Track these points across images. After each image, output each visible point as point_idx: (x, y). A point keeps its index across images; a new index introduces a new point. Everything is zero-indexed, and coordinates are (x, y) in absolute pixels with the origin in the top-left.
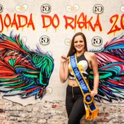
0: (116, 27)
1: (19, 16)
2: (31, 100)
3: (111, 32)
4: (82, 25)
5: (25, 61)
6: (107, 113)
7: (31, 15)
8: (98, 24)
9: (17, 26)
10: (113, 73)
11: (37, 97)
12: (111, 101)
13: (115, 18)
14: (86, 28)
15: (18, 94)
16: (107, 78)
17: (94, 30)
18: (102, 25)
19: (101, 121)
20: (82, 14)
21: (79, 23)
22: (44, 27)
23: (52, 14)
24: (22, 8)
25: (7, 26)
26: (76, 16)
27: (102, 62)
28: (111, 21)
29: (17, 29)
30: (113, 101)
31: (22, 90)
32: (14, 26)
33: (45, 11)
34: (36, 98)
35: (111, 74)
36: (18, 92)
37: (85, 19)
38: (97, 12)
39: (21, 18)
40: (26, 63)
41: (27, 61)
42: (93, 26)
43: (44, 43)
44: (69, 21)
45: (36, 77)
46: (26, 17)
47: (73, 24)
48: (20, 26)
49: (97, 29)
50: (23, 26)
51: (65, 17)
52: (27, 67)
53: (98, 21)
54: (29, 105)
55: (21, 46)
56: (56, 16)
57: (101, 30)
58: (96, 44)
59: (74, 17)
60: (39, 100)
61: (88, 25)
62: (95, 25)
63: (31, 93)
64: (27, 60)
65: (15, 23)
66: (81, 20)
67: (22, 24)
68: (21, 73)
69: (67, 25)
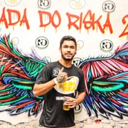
2: (23, 117)
3: (123, 34)
4: (88, 25)
5: (17, 68)
7: (25, 10)
8: (108, 24)
10: (125, 84)
11: (31, 113)
12: (121, 118)
14: (93, 29)
15: (6, 110)
16: (118, 90)
17: (103, 32)
18: (112, 26)
21: (85, 23)
22: (42, 25)
23: (51, 11)
27: (112, 70)
28: (124, 22)
29: (7, 27)
31: (12, 105)
33: (43, 7)
34: (29, 115)
35: (122, 85)
36: (7, 107)
37: (92, 17)
38: (108, 10)
39: (12, 14)
40: (18, 71)
41: (19, 69)
43: (41, 46)
44: (73, 20)
45: (30, 88)
46: (18, 13)
47: (78, 24)
48: (11, 24)
49: (107, 30)
50: (14, 24)
51: (68, 14)
52: (18, 76)
53: (108, 20)
54: (21, 123)
55: (11, 49)
56: (56, 12)
57: (111, 32)
58: (105, 49)
60: (33, 117)
61: (96, 25)
62: (105, 26)
63: (23, 108)
64: (19, 66)
66: (88, 19)
67: (13, 22)
68: (11, 83)
69: (70, 24)
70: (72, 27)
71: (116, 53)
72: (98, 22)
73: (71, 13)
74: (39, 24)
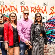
0: (53, 12)
1: (11, 6)
4: (38, 11)
6: (48, 49)
7: (16, 6)
8: (45, 10)
9: (10, 10)
10: (52, 32)
12: (50, 44)
13: (53, 8)
14: (40, 12)
16: (49, 34)
17: (43, 13)
19: (46, 52)
20: (39, 6)
22: (22, 11)
23: (25, 6)
24: (12, 3)
25: (6, 11)
26: (36, 7)
27: (47, 27)
28: (51, 9)
30: (51, 44)
32: (9, 11)
35: (50, 32)
39: (12, 7)
42: (43, 11)
44: (33, 9)
46: (14, 7)
47: (34, 10)
48: (11, 11)
50: (13, 11)
51: (31, 7)
53: (45, 9)
56: (27, 7)
57: (46, 13)
59: (35, 7)
62: (44, 11)
65: (9, 9)
66: (38, 9)
67: (12, 10)
69: (32, 11)
70: (33, 12)
71: (48, 21)
72: (42, 10)
73: (32, 7)
74: (21, 11)
